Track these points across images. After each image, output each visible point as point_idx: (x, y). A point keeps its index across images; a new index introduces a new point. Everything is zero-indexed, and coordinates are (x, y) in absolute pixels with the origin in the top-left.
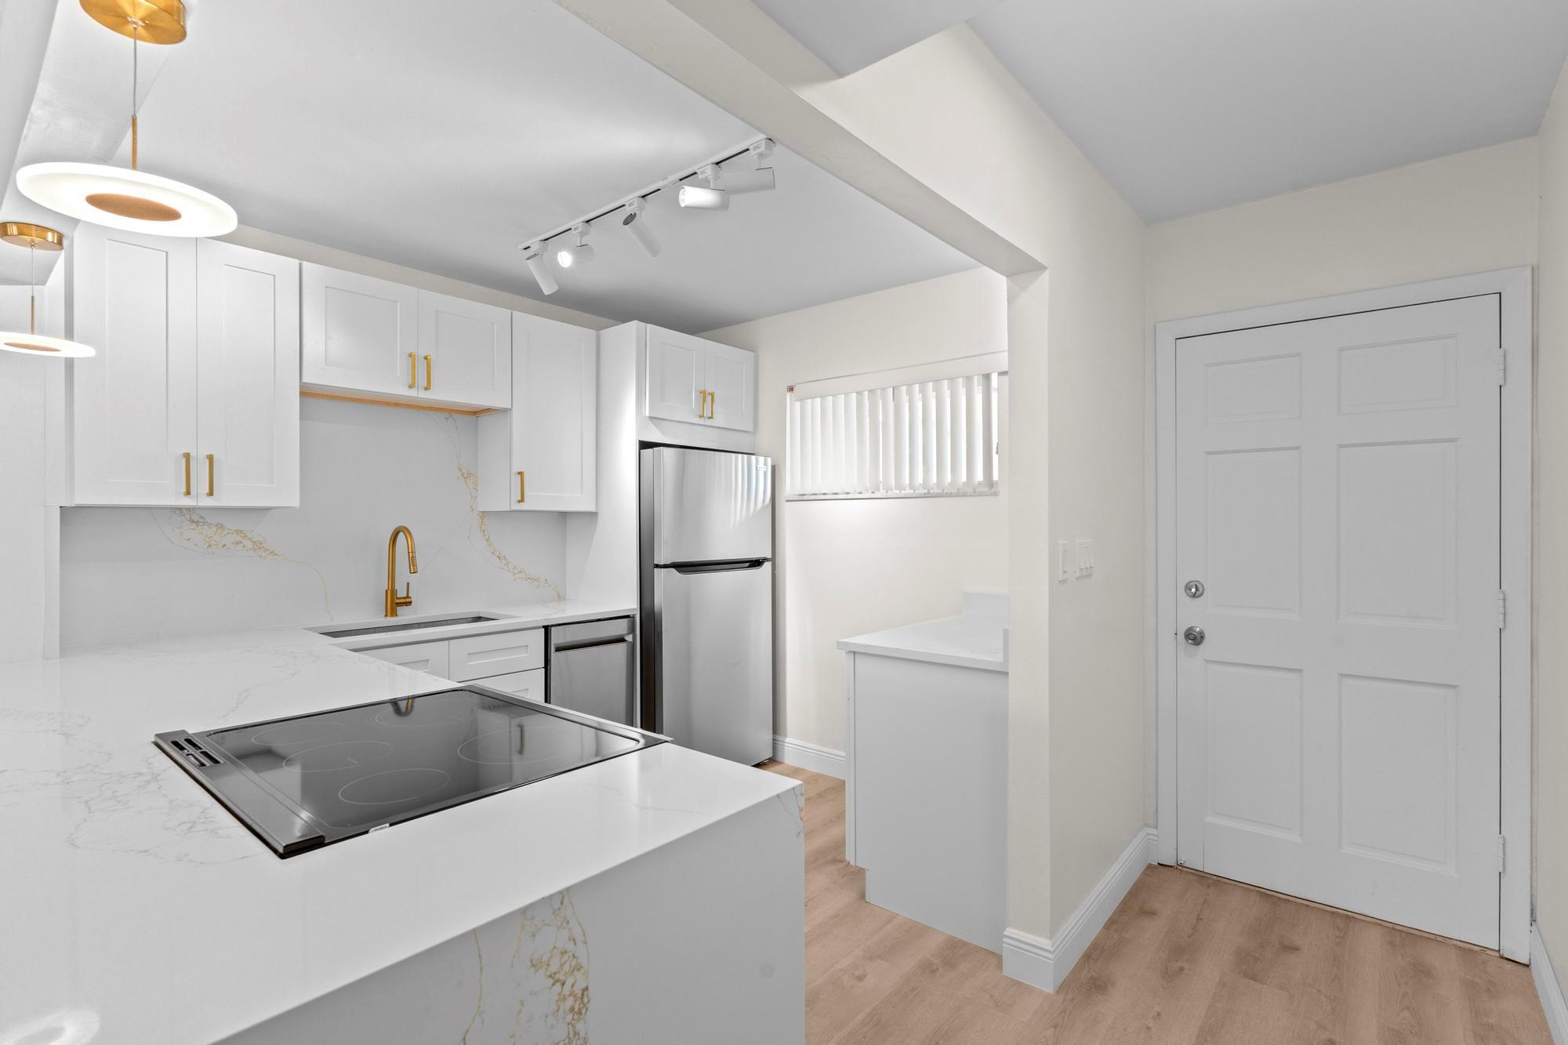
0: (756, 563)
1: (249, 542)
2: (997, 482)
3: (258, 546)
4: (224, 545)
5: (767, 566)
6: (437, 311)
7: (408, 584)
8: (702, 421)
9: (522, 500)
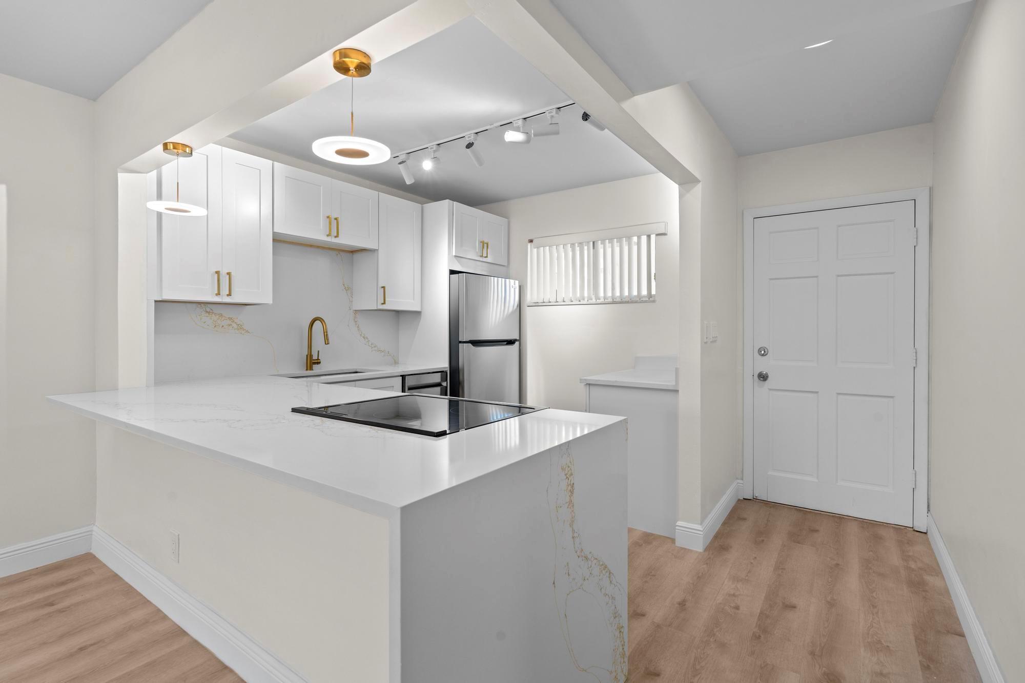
0: (510, 342)
1: (235, 325)
2: (654, 295)
3: (240, 327)
4: (223, 326)
5: (517, 343)
6: (341, 192)
7: (319, 351)
8: (481, 259)
9: (384, 303)
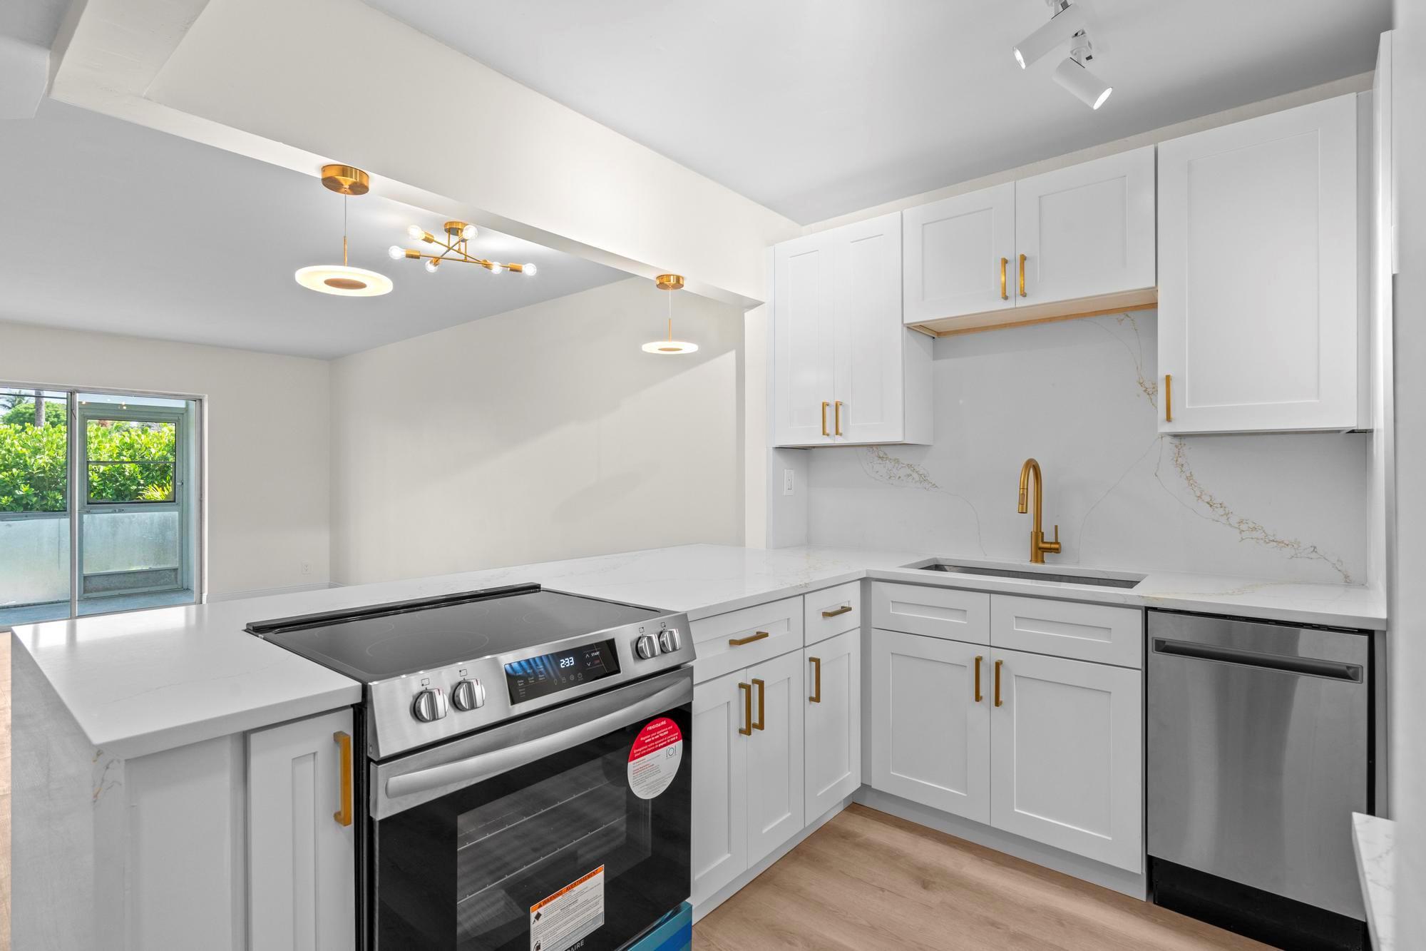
1: (916, 475)
3: (923, 478)
4: (900, 477)
6: (1040, 197)
7: (1056, 527)
9: (1171, 418)
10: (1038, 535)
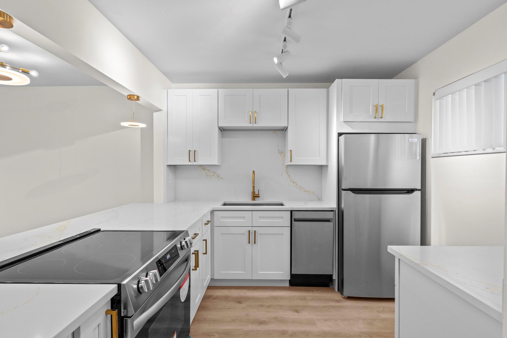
1: (216, 175)
4: (210, 176)
5: (418, 194)
7: (259, 190)
8: (376, 120)
9: (291, 161)
10: (254, 192)
